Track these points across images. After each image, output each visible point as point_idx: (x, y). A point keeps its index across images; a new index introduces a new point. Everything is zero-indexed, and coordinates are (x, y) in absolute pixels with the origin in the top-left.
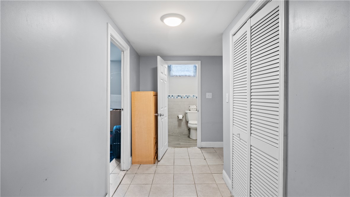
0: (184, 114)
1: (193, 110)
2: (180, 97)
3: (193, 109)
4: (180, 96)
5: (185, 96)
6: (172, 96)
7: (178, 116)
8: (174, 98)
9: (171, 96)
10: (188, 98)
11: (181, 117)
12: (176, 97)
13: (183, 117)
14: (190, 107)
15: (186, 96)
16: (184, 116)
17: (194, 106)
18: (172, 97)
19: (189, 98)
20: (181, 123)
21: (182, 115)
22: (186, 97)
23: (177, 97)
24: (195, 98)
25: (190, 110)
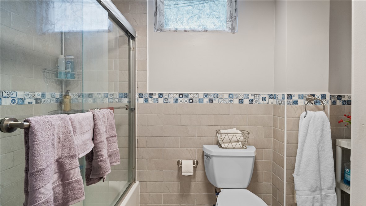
0: (201, 157)
1: (230, 145)
2: (185, 101)
3: (230, 142)
4: (187, 97)
5: (201, 96)
6: (161, 95)
7: (178, 162)
8: (166, 102)
9: (156, 96)
10: (211, 101)
11: (187, 167)
12: (172, 101)
13: (195, 168)
14: (218, 132)
15: (206, 96)
16: (200, 161)
17: (234, 130)
18: (161, 101)
19: (216, 101)
20: (190, 186)
21: (191, 162)
22: (206, 100)
23: (176, 101)
24: (236, 101)
25: (219, 144)
